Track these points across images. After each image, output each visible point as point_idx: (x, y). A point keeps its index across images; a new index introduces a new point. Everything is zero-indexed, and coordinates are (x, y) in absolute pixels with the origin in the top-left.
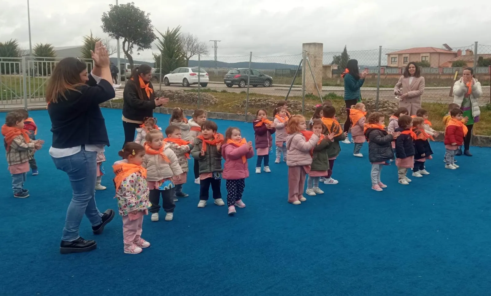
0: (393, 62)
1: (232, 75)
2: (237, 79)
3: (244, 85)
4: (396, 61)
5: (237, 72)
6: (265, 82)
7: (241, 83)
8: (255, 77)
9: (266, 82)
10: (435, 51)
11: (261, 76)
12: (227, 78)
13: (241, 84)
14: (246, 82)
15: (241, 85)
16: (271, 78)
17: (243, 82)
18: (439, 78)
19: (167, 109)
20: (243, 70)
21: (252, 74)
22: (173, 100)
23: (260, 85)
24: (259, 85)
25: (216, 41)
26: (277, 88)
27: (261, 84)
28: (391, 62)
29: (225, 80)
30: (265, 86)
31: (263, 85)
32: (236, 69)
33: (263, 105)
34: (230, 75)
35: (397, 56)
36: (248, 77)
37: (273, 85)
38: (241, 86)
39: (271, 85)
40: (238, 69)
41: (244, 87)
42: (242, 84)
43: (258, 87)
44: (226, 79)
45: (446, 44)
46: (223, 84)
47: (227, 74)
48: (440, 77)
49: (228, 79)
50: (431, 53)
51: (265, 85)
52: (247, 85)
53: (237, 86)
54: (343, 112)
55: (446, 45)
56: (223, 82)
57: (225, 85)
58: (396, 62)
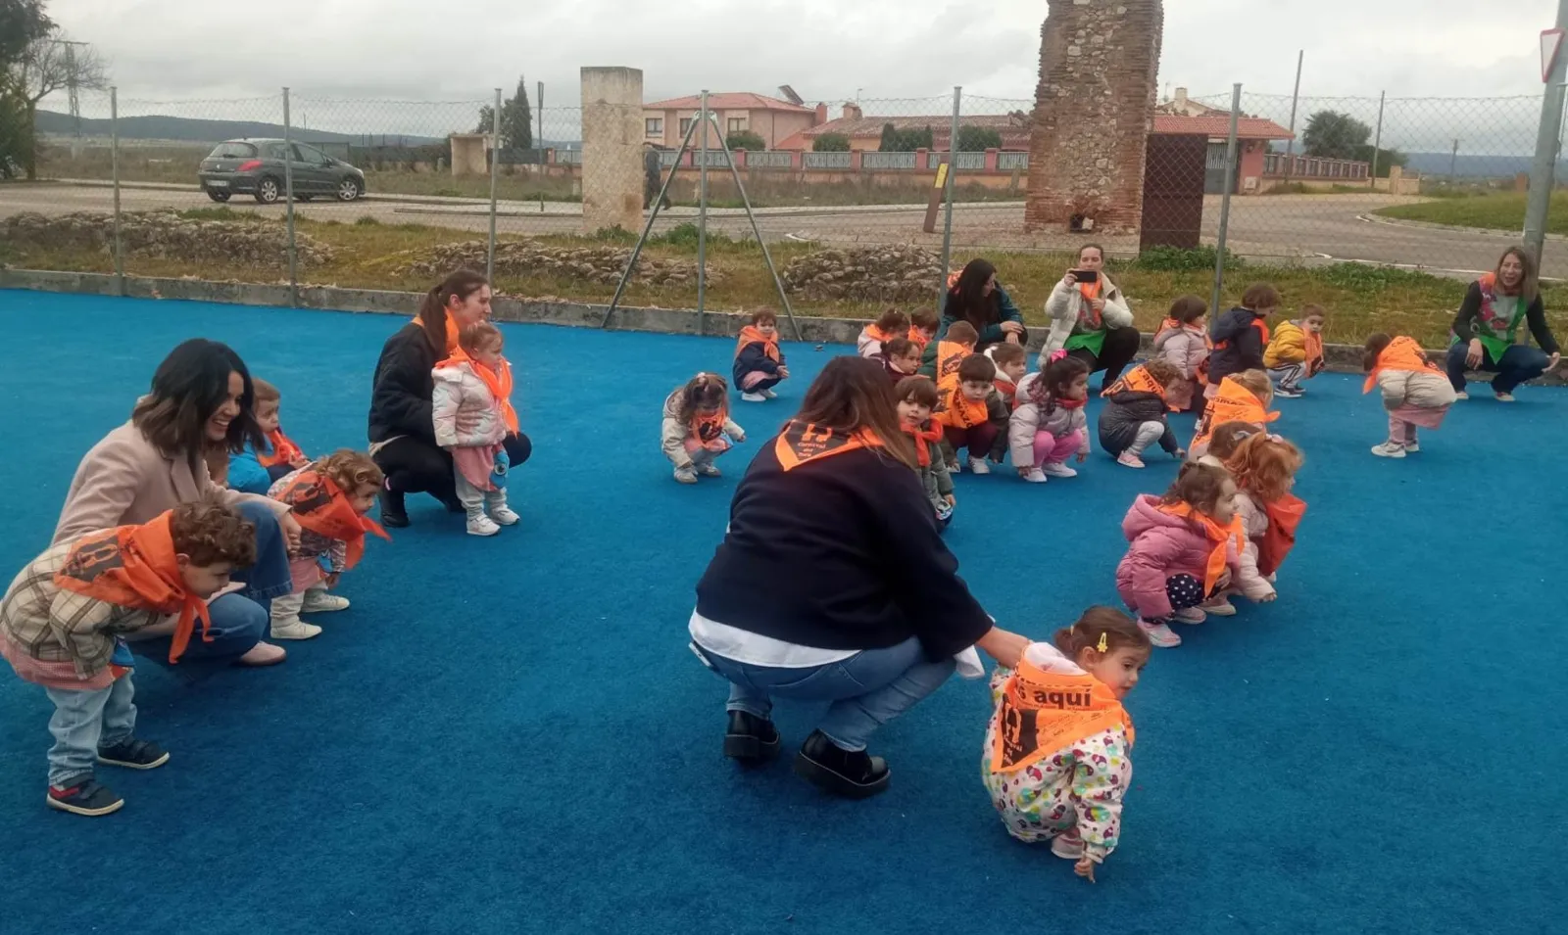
0: (651, 132)
1: (228, 160)
2: (247, 174)
3: (275, 195)
4: (658, 129)
5: (245, 150)
6: (342, 186)
7: (265, 187)
8: (309, 170)
9: (345, 185)
10: (760, 105)
11: (328, 164)
12: (212, 171)
13: (263, 190)
14: (279, 182)
15: (264, 193)
16: (360, 171)
17: (271, 184)
18: (801, 181)
19: (150, 282)
20: (264, 144)
21: (299, 158)
22: (143, 250)
23: (324, 194)
24: (317, 194)
25: (71, 43)
26: (401, 205)
27: (325, 191)
28: (647, 132)
29: (204, 180)
30: (340, 199)
31: (332, 195)
32: (242, 140)
33: (519, 264)
34: (222, 159)
35: (662, 115)
36: (284, 168)
37: (366, 195)
38: (265, 196)
39: (361, 196)
40: (250, 140)
41: (275, 202)
42: (270, 192)
43: (314, 201)
44: (209, 173)
45: (788, 87)
46: (195, 190)
47: (208, 158)
48: (803, 176)
49: (214, 173)
50: (752, 111)
51: (343, 194)
52: (285, 195)
53: (252, 198)
54: (794, 283)
55: (787, 90)
56: (198, 186)
57: (205, 196)
58: (661, 132)
